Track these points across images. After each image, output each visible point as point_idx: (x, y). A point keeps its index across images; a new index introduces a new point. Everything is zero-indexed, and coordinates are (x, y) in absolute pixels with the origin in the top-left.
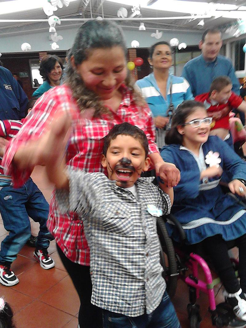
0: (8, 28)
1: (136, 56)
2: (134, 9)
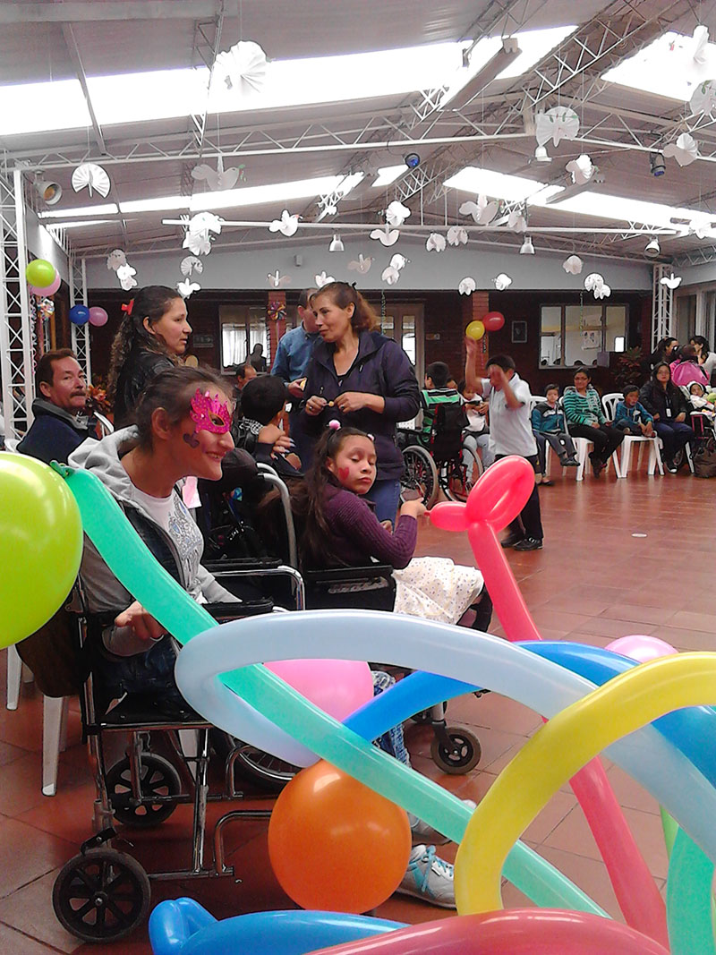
1: (487, 309)
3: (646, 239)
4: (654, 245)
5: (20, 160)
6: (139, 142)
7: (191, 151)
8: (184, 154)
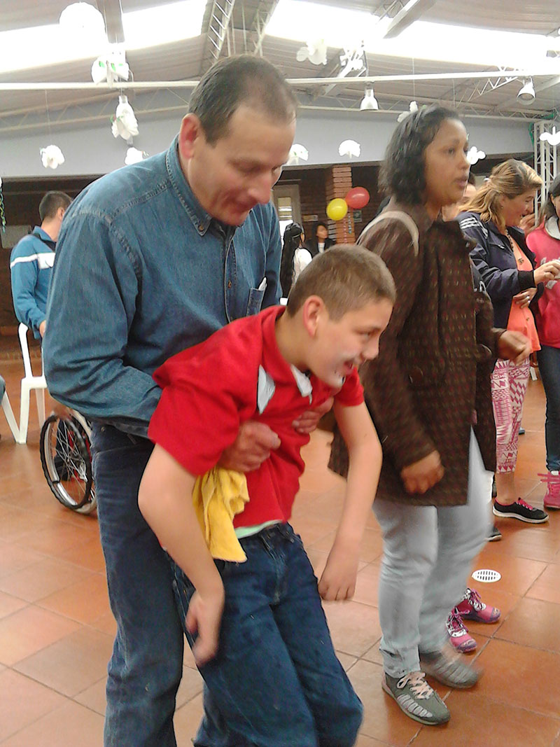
0: (22, 115)
1: (350, 185)
2: (348, 56)
3: (518, 83)
4: (528, 89)
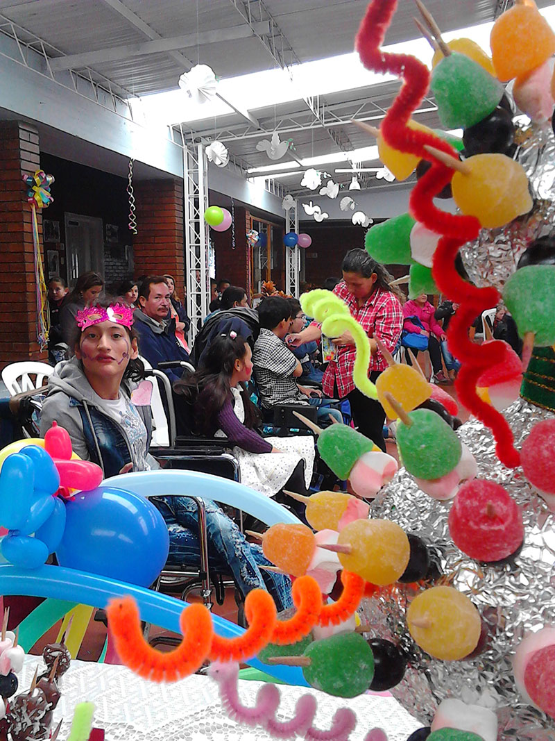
5: (204, 137)
6: (282, 119)
7: (318, 122)
8: (314, 124)
